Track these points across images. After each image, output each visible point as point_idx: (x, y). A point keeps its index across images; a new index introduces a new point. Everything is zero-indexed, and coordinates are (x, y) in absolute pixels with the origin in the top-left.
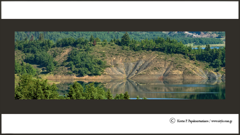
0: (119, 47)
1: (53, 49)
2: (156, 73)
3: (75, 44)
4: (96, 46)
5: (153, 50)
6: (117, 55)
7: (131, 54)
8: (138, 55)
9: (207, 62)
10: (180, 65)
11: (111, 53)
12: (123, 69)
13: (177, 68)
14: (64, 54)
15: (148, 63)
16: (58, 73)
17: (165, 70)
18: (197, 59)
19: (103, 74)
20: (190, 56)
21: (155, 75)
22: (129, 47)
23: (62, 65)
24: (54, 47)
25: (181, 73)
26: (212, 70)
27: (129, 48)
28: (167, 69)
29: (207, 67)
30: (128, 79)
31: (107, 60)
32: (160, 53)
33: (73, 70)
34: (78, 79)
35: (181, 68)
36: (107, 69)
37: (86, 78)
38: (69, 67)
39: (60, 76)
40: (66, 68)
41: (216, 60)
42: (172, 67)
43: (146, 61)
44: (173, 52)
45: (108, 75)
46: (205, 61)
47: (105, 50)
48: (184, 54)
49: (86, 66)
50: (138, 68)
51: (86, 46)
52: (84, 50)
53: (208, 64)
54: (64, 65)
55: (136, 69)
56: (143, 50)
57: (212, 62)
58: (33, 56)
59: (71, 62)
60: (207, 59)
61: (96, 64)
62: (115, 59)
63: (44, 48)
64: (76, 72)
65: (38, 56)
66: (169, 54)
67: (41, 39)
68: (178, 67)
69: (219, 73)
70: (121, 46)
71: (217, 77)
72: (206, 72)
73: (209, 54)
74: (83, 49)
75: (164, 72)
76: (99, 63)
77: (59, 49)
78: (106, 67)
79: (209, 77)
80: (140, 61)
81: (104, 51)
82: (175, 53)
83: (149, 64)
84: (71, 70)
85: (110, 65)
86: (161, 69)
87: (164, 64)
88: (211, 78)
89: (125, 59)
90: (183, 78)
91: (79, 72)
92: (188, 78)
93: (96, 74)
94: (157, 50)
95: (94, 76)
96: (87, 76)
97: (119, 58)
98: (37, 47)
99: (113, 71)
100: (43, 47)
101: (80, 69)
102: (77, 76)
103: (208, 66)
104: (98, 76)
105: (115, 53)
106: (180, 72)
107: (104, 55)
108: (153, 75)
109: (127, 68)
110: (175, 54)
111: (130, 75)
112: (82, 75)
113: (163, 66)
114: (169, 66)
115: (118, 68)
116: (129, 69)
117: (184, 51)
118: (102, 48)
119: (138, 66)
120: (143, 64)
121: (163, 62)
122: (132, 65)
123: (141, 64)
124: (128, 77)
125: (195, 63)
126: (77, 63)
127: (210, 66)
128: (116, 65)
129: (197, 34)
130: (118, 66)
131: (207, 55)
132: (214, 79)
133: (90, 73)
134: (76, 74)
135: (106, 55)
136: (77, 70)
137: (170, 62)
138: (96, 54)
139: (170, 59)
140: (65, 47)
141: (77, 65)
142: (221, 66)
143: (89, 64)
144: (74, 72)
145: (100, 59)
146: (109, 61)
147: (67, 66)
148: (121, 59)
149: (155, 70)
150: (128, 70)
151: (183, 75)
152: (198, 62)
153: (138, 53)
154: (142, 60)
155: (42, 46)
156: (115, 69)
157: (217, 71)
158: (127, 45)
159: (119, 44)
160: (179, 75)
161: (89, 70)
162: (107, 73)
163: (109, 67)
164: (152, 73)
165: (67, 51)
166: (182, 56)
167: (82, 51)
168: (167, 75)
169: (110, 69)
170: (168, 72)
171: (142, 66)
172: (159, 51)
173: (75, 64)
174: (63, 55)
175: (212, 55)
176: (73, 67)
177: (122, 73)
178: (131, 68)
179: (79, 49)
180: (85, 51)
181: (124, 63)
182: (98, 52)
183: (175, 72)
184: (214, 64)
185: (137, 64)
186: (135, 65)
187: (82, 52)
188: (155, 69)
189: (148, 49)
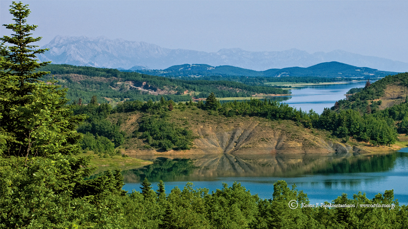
0: (203, 111)
1: (113, 115)
2: (265, 145)
3: (144, 109)
4: (172, 111)
5: (251, 115)
6: (204, 122)
7: (223, 121)
8: (232, 122)
9: (327, 130)
10: (295, 135)
11: (195, 119)
12: (215, 141)
13: (292, 139)
14: (130, 121)
15: (249, 132)
16: (130, 146)
17: (276, 142)
18: (313, 127)
19: (193, 148)
20: (304, 123)
21: (265, 149)
22: (217, 112)
23: (133, 137)
24: (113, 112)
25: (299, 145)
26: (338, 141)
27: (218, 114)
28: (279, 140)
29: (329, 137)
30: (225, 154)
31: (192, 128)
32: (261, 119)
33: (151, 142)
34: (160, 155)
35: (298, 138)
36: (196, 140)
37: (170, 154)
38: (145, 139)
39: (134, 151)
40: (141, 141)
41: (340, 127)
42: (285, 137)
43: (245, 130)
44: (280, 117)
45: (199, 148)
46: (325, 128)
47: (186, 115)
48: (295, 120)
49: (169, 138)
50: (236, 139)
51: (160, 111)
52: (159, 116)
53: (329, 133)
54: (136, 137)
55: (233, 141)
56: (237, 115)
57: (335, 130)
58: (91, 125)
59: (147, 133)
60: (328, 127)
61: (181, 134)
62: (202, 127)
63: (101, 115)
64: (156, 145)
65: (97, 125)
66: (275, 121)
67: (95, 103)
68: (294, 137)
69: (347, 144)
70: (207, 110)
71: (347, 149)
72: (330, 144)
73: (330, 120)
74: (157, 115)
75: (275, 144)
76: (184, 133)
77: (122, 115)
78: (193, 138)
79: (336, 150)
80: (236, 129)
81: (185, 118)
82: (283, 119)
83: (251, 133)
84: (148, 142)
85: (198, 135)
86: (270, 140)
87: (273, 134)
88: (340, 151)
89: (215, 127)
90: (304, 152)
91: (160, 145)
92: (310, 152)
93: (184, 148)
94: (257, 115)
95: (182, 151)
96: (172, 151)
97: (207, 127)
98: (92, 113)
99: (203, 143)
100: (101, 113)
101: (161, 141)
102: (157, 151)
103: (330, 135)
104: (187, 150)
105: (200, 120)
106: (298, 143)
107: (186, 123)
108: (261, 149)
109: (221, 139)
110: (283, 121)
111: (227, 148)
112: (164, 150)
113: (273, 136)
114: (281, 135)
115: (208, 139)
116: (224, 140)
117: (295, 116)
118: (181, 113)
119: (236, 136)
120: (242, 134)
121: (271, 131)
122: (227, 136)
123: (239, 133)
124: (225, 151)
125: (312, 132)
126: (155, 133)
127: (332, 135)
128: (206, 136)
129: (153, 91)
130: (209, 136)
131: (327, 122)
132: (344, 152)
133: (175, 147)
134: (156, 148)
135: (190, 122)
136: (157, 142)
137: (280, 131)
138: (176, 122)
139: (278, 127)
140: (130, 113)
141: (155, 136)
142: (349, 135)
143: (171, 135)
144: (152, 145)
145: (183, 128)
146: (195, 130)
147: (141, 138)
148: (211, 128)
149: (263, 142)
150: (223, 142)
151: (303, 147)
152: (316, 131)
153: (231, 119)
154: (239, 128)
155: (99, 112)
156: (205, 140)
157: (344, 142)
158: (215, 109)
159: (202, 107)
160: (299, 148)
161: (173, 142)
162: (197, 147)
163: (198, 138)
164: (260, 146)
165: (134, 118)
166: (293, 122)
167: (156, 117)
168: (281, 148)
169: (199, 141)
170: (281, 143)
171: (241, 136)
172: (260, 116)
173: (152, 135)
174: (129, 123)
175: (334, 121)
176: (151, 138)
177: (216, 145)
178: (226, 140)
179: (152, 115)
180: (161, 117)
181: (216, 132)
182: (177, 119)
183: (292, 144)
184: (338, 133)
185: (234, 133)
186: (231, 135)
187: (158, 119)
188: (263, 140)
189: (244, 114)
